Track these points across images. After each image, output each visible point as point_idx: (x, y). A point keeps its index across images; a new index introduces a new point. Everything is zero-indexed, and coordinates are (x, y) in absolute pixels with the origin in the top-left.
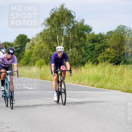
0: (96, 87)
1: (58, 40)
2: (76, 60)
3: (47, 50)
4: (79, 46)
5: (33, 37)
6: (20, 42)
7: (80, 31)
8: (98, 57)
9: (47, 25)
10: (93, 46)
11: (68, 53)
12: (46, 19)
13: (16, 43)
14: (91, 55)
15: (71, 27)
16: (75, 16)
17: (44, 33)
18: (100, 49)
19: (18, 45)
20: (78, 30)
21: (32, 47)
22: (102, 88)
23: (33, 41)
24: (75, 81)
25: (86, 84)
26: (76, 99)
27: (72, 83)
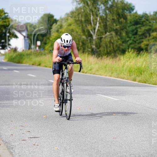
0: (138, 82)
1: (93, 21)
2: (115, 47)
3: (79, 33)
5: (61, 18)
8: (142, 43)
9: (79, 3)
10: (136, 28)
11: (105, 37)
14: (133, 40)
15: (109, 6)
17: (75, 13)
18: (145, 33)
20: (118, 9)
21: (60, 30)
22: (145, 83)
23: (61, 22)
24: (112, 73)
25: (126, 77)
26: (113, 97)
27: (109, 76)
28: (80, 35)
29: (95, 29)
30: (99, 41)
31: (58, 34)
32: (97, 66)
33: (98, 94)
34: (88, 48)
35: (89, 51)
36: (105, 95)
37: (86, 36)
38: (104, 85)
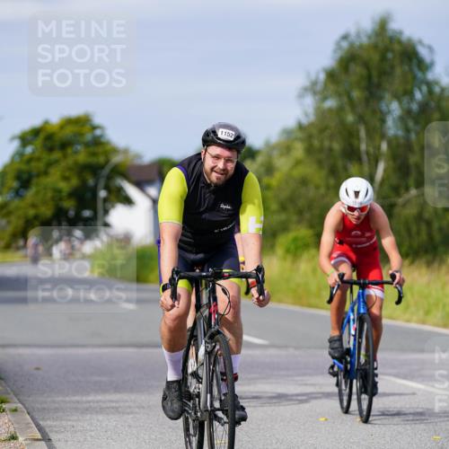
5: (267, 142)
11: (404, 205)
15: (415, 107)
16: (432, 64)
23: (270, 155)
36: (405, 377)
38: (403, 350)
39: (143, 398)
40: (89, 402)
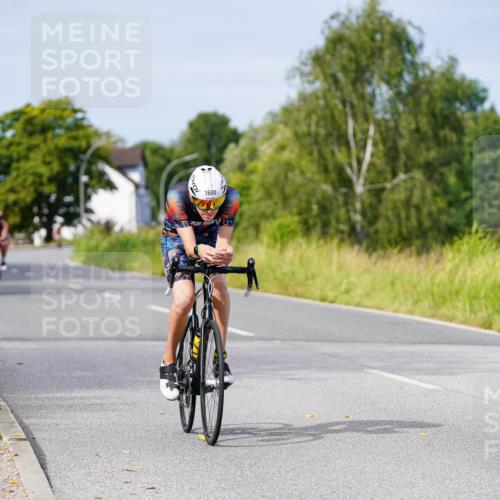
0: (499, 332)
1: (355, 135)
3: (309, 175)
4: (436, 163)
5: (251, 126)
6: (201, 143)
7: (439, 105)
9: (311, 78)
11: (392, 190)
12: (310, 52)
13: (186, 148)
15: (404, 89)
16: (421, 46)
17: (299, 110)
19: (193, 153)
20: (432, 98)
21: (250, 166)
23: (254, 139)
25: (460, 316)
26: (417, 377)
27: (405, 312)
28: (311, 180)
29: (360, 162)
30: (374, 200)
31: (244, 177)
32: (367, 279)
33: (370, 368)
34: (338, 221)
35: (342, 232)
36: (392, 371)
37: (333, 184)
38: (391, 342)
39: (128, 394)
40: (73, 398)
